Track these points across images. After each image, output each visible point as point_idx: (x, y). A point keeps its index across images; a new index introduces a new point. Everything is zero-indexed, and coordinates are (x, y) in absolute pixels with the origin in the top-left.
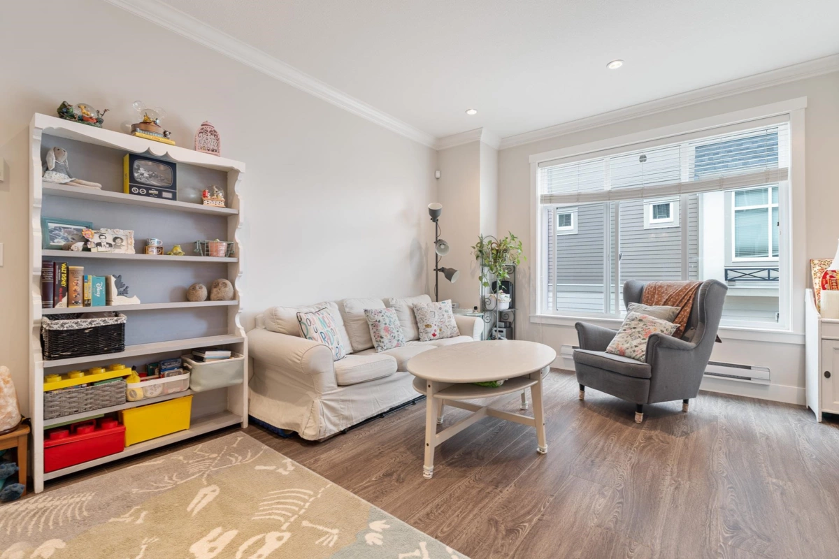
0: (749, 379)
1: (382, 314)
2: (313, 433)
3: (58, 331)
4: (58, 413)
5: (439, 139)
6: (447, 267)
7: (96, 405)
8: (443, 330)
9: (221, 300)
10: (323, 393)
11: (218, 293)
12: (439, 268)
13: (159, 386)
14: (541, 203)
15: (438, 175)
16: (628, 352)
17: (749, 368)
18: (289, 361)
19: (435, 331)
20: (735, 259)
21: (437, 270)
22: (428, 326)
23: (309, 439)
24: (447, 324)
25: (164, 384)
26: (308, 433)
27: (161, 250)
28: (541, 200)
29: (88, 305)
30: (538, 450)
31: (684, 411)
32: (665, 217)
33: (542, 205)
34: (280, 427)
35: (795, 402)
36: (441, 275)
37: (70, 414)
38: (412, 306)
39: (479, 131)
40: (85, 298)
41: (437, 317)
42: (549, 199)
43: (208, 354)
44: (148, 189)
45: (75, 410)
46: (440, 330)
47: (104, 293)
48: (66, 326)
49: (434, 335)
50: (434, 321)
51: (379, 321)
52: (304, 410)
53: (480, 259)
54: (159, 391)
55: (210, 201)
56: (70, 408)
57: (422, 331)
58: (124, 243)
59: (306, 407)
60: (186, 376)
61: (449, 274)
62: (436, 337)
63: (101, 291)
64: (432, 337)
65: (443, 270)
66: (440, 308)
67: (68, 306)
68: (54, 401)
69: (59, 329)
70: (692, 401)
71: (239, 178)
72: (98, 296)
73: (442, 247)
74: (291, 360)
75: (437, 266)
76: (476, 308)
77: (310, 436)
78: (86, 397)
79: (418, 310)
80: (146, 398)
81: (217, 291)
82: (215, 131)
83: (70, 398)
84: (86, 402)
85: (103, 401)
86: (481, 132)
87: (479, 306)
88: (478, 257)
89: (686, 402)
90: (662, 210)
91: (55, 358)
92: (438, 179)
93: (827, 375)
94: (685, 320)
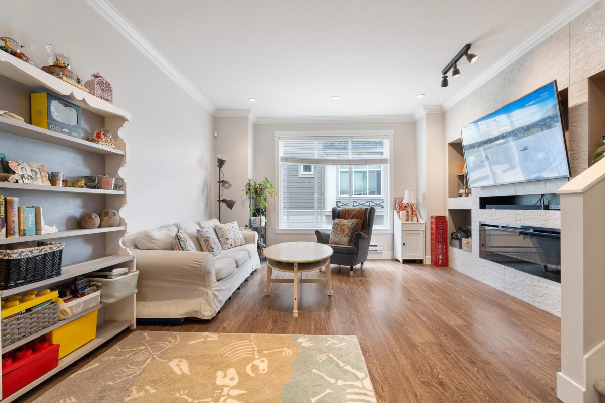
0: (376, 251)
1: (209, 232)
2: (210, 314)
3: (17, 259)
4: (10, 341)
5: (218, 110)
6: (228, 199)
7: (39, 327)
8: (236, 241)
9: (111, 226)
10: (212, 286)
11: (109, 221)
12: (221, 199)
13: (82, 303)
14: (281, 161)
15: (216, 134)
16: (338, 242)
17: (376, 246)
18: (188, 268)
19: (232, 242)
20: (340, 196)
21: (220, 201)
22: (227, 239)
23: (208, 319)
24: (238, 237)
25: (85, 301)
26: (207, 314)
27: (65, 183)
28: (281, 159)
29: (24, 235)
30: (328, 294)
31: (362, 268)
32: (308, 171)
33: (282, 163)
34: (179, 317)
35: (390, 258)
36: (223, 205)
37: (18, 339)
38: (214, 227)
39: (249, 111)
40: (22, 229)
41: (232, 233)
42: (286, 159)
43: (115, 271)
44: (62, 128)
45: (23, 335)
46: (235, 242)
47: (34, 223)
48: (23, 254)
49: (231, 245)
50: (230, 235)
51: (209, 238)
52: (200, 300)
53: (248, 194)
54: (81, 307)
55: (104, 142)
56: (19, 334)
57: (223, 243)
58: (39, 176)
59: (202, 298)
60: (98, 293)
61: (230, 204)
62: (232, 246)
63: (32, 221)
64: (230, 247)
65: (224, 201)
66: (233, 227)
67: (6, 237)
68: (6, 330)
69: (17, 258)
70: (364, 263)
71: (124, 125)
72: (30, 225)
73: (226, 185)
74: (189, 267)
75: (219, 199)
76: (246, 226)
77: (208, 316)
78: (31, 322)
79: (219, 229)
80: (74, 315)
81: (108, 219)
82: (109, 84)
83: (19, 324)
84: (31, 326)
85: (44, 323)
86: (250, 112)
87: (248, 225)
88: (247, 193)
89: (362, 264)
90: (308, 168)
91: (11, 287)
92: (215, 137)
93: (404, 244)
94: (361, 226)
